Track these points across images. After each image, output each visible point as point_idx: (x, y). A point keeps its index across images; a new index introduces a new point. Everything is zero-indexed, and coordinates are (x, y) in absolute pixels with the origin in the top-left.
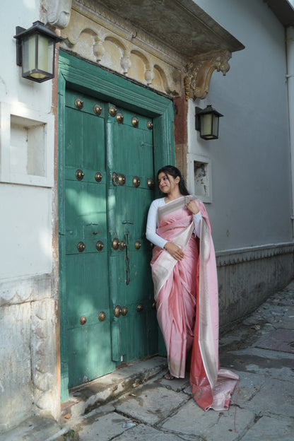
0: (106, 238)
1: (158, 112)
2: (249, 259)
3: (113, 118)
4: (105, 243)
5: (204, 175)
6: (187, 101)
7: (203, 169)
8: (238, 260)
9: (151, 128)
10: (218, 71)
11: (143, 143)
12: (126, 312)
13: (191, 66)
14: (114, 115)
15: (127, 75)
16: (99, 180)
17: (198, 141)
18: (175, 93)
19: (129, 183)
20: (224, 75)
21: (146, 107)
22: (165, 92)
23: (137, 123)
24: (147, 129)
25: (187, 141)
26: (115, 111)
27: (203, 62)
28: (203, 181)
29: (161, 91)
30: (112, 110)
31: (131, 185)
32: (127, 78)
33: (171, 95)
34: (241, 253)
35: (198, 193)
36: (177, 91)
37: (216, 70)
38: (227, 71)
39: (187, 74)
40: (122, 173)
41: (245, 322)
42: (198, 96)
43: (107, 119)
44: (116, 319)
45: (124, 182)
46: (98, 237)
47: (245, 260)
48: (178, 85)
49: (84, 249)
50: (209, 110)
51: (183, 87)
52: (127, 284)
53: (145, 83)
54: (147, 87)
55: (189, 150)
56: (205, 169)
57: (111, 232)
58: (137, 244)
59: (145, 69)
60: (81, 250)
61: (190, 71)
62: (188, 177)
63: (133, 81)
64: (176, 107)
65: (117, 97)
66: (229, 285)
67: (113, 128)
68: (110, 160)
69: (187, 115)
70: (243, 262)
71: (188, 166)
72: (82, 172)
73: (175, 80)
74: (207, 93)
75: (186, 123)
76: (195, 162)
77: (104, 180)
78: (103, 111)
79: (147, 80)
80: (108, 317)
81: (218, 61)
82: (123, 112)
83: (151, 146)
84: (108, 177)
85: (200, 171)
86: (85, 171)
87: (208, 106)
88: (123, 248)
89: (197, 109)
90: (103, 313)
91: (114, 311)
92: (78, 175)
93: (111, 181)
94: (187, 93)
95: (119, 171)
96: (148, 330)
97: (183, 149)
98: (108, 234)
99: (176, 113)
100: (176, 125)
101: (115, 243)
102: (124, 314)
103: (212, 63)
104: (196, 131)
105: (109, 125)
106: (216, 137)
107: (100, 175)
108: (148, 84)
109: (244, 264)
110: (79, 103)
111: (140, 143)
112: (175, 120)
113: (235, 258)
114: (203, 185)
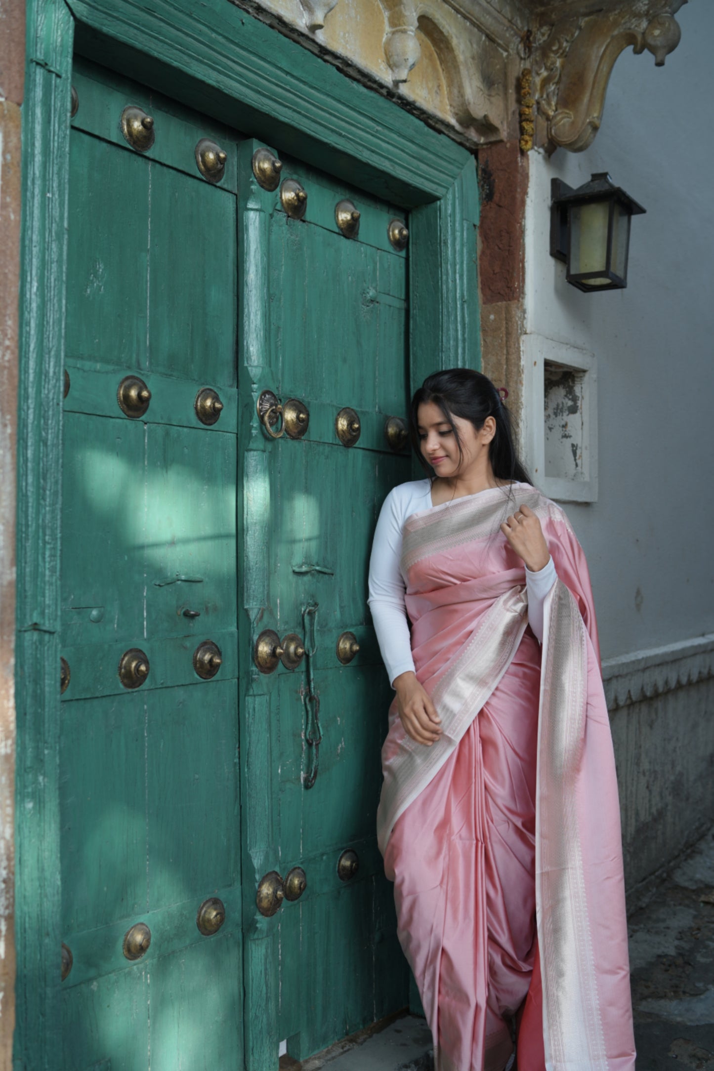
0: (233, 629)
1: (428, 187)
2: (695, 677)
3: (269, 195)
4: (230, 649)
5: (573, 410)
6: (523, 153)
7: (570, 391)
8: (666, 683)
9: (401, 244)
10: (637, 51)
11: (372, 293)
12: (302, 888)
13: (541, 36)
14: (271, 183)
15: (321, 37)
16: (209, 417)
17: (560, 294)
18: (486, 127)
19: (319, 429)
20: (660, 64)
21: (385, 166)
22: (453, 121)
23: (355, 220)
24: (388, 246)
25: (522, 292)
26: (276, 171)
27: (583, 22)
28: (570, 430)
29: (439, 114)
30: (266, 166)
31: (329, 438)
32: (323, 52)
33: (473, 135)
34: (674, 661)
35: (553, 468)
36: (495, 121)
37: (631, 48)
38: (671, 48)
39: (527, 64)
40: (300, 394)
41: (680, 879)
42: (565, 139)
43: (246, 200)
44: (262, 922)
45: (301, 429)
46: (201, 628)
47: (684, 680)
48: (498, 101)
49: (144, 676)
50: (598, 187)
51: (513, 106)
52: (307, 787)
53: (386, 77)
54: (391, 95)
55: (530, 323)
56: (577, 389)
57: (253, 607)
58: (345, 645)
59: (387, 29)
60: (133, 680)
61: (537, 55)
62: (523, 413)
63: (345, 66)
64: (486, 177)
65: (284, 115)
66: (638, 764)
67: (267, 230)
68: (254, 347)
69: (523, 203)
70: (679, 686)
71: (524, 377)
72: (143, 386)
73: (489, 81)
74: (595, 128)
75: (523, 232)
76: (548, 364)
77: (229, 417)
78: (232, 167)
79: (392, 65)
80: (235, 916)
81: (638, 16)
82: (303, 179)
83: (402, 305)
84: (245, 406)
85: (559, 393)
86: (154, 386)
87: (595, 177)
88: (293, 661)
89: (556, 184)
90: (216, 902)
91: (258, 893)
92: (127, 397)
93: (255, 423)
94: (527, 126)
95: (286, 388)
96: (377, 937)
97: (509, 319)
98: (242, 614)
99: (488, 197)
100: (485, 237)
101: (264, 649)
102: (292, 895)
103: (616, 24)
104: (551, 261)
105: (253, 220)
106: (618, 284)
107: (216, 398)
108: (397, 83)
109: (682, 695)
110: (137, 125)
111: (364, 292)
112: (483, 218)
113: (658, 678)
114: (568, 442)
